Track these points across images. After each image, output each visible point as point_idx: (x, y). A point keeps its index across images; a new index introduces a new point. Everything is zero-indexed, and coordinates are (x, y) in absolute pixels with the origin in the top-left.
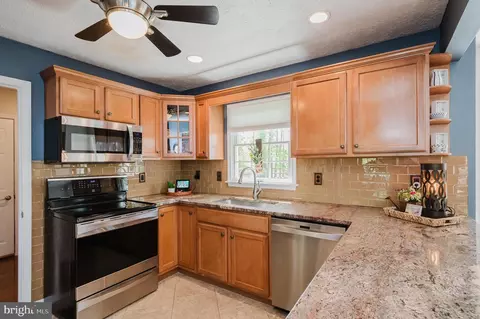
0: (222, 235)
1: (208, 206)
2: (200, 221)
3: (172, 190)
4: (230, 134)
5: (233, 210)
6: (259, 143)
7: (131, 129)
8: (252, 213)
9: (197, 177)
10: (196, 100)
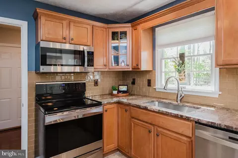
0: (150, 132)
1: (139, 107)
2: (133, 118)
3: (115, 92)
4: (158, 50)
5: (159, 112)
6: (182, 56)
7: (86, 49)
8: (176, 116)
9: (133, 83)
10: (132, 26)
